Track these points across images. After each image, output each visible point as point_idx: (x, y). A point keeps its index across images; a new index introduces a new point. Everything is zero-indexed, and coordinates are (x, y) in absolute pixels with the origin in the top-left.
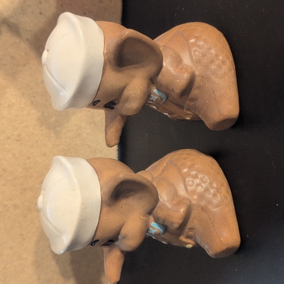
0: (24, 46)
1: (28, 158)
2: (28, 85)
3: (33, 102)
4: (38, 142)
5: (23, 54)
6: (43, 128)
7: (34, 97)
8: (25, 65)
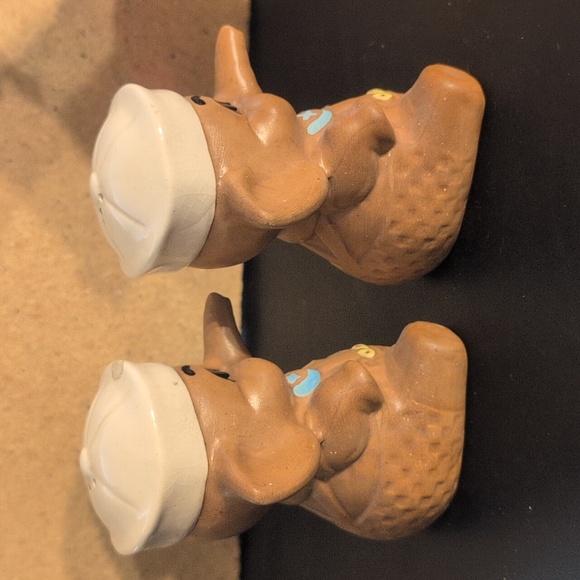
0: (49, 121)
1: (58, 354)
2: (58, 201)
3: (66, 238)
4: (77, 319)
5: (46, 139)
6: (88, 291)
7: (70, 227)
8: (51, 162)
